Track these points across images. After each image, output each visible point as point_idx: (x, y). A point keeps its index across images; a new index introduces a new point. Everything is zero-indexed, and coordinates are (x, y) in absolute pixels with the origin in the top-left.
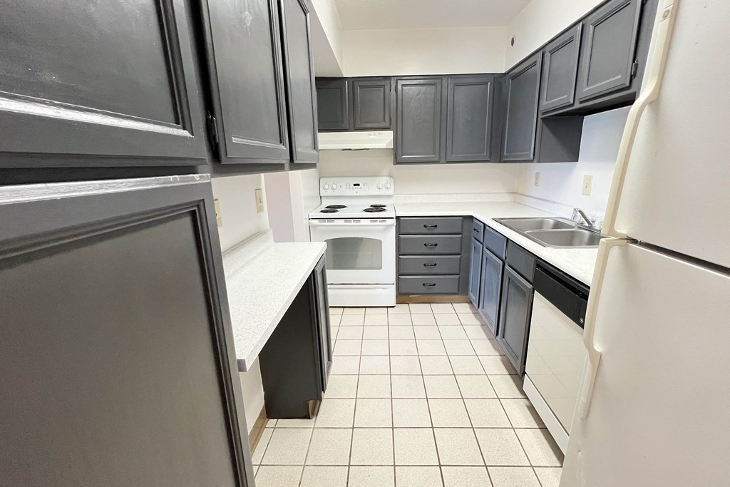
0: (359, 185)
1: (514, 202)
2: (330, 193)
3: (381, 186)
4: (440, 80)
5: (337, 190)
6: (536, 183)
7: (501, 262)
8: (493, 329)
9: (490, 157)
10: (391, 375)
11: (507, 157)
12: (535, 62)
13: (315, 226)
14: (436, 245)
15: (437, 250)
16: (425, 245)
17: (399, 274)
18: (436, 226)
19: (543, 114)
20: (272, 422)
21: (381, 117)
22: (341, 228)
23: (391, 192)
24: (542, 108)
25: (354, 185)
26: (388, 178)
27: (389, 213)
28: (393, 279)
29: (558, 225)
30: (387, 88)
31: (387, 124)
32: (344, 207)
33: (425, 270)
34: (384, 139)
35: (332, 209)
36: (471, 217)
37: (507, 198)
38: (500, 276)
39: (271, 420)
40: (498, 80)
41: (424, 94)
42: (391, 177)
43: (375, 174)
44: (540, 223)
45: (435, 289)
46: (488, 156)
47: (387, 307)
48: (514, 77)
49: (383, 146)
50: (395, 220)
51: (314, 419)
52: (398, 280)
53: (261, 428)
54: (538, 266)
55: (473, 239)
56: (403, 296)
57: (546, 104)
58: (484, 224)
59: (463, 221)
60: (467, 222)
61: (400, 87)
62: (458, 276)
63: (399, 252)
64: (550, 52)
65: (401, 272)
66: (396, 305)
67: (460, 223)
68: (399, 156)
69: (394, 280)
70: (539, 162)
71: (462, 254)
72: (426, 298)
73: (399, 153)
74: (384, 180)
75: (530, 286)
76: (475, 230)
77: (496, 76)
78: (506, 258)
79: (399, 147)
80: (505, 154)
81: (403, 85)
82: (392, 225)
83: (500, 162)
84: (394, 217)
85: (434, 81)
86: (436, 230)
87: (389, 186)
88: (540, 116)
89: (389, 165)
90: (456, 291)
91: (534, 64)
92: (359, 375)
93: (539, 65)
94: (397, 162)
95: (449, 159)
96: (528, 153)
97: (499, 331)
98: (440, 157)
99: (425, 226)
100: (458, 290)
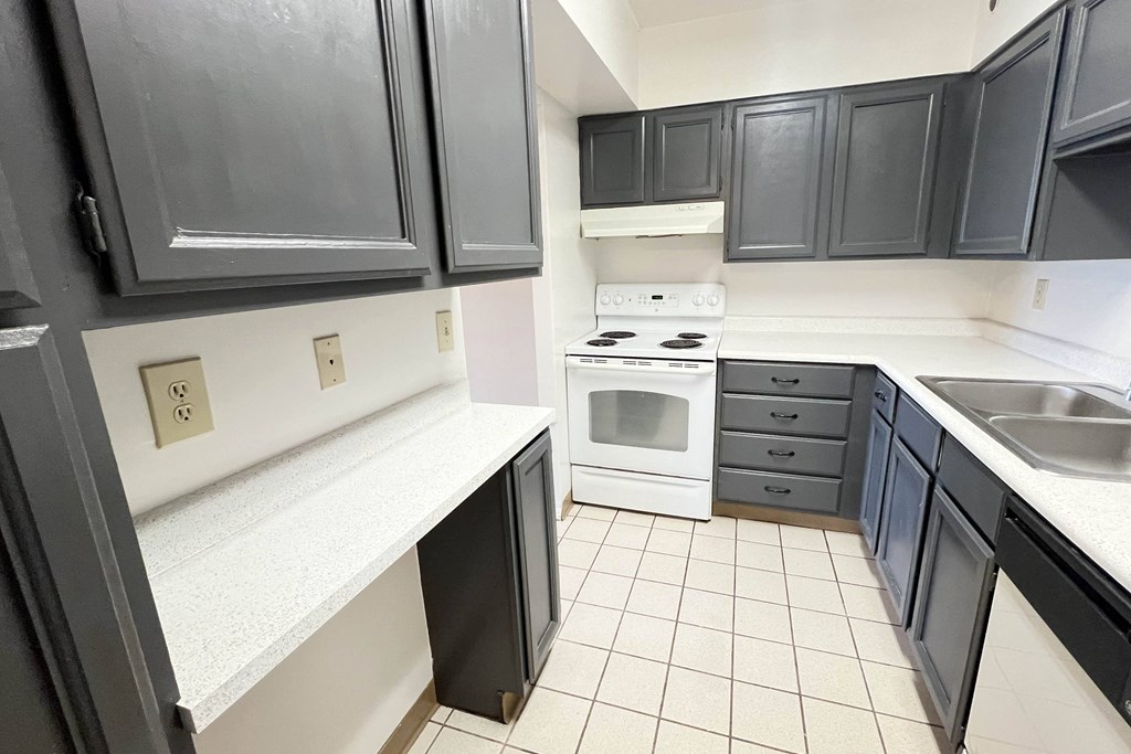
0: (661, 297)
1: (982, 337)
2: (611, 310)
3: (700, 300)
4: (822, 100)
5: (622, 305)
6: (1038, 303)
7: (926, 477)
8: (901, 612)
9: (926, 249)
10: (669, 664)
11: (965, 246)
12: (1048, 34)
13: (575, 368)
14: (795, 417)
15: (796, 426)
16: (773, 415)
17: (719, 464)
18: (796, 381)
19: (1060, 149)
20: (443, 712)
21: (704, 177)
22: (617, 375)
23: (718, 311)
24: (1057, 138)
25: (654, 297)
26: (716, 286)
27: (706, 351)
28: (707, 470)
29: (1084, 404)
30: (717, 124)
31: (713, 190)
32: (632, 335)
33: (770, 462)
34: (707, 217)
35: (610, 338)
36: (874, 369)
37: (966, 329)
38: (922, 504)
39: (443, 708)
40: (953, 90)
41: (789, 128)
42: (722, 284)
43: (692, 280)
44: (1037, 396)
45: (787, 500)
46: (922, 245)
47: (695, 520)
48: (992, 78)
49: (702, 229)
50: (715, 364)
51: (510, 726)
52: (716, 474)
53: (423, 719)
54: (1011, 514)
55: (874, 412)
56: (726, 504)
57: (1066, 127)
58: (898, 388)
59: (854, 374)
60: (862, 377)
61: (740, 120)
62: (838, 481)
63: (721, 426)
64: (1085, 5)
65: (725, 460)
66: (713, 519)
67: (849, 379)
68: (735, 246)
69: (709, 475)
70: (1043, 259)
71: (850, 439)
72: (771, 513)
73: (735, 240)
74: (706, 290)
75: (989, 553)
76: (877, 394)
77: (947, 79)
78: (937, 469)
79: (735, 230)
80: (962, 240)
81: (746, 115)
82: (710, 374)
83: (949, 257)
84: (715, 359)
85: (808, 103)
86: (796, 389)
87: (715, 300)
88: (1052, 155)
89: (715, 263)
90: (834, 509)
91: (1044, 40)
92: (611, 651)
93: (1055, 39)
94: (729, 259)
95: (835, 250)
96: (1014, 238)
97: (913, 618)
98: (815, 248)
99: (774, 380)
100: (838, 509)
